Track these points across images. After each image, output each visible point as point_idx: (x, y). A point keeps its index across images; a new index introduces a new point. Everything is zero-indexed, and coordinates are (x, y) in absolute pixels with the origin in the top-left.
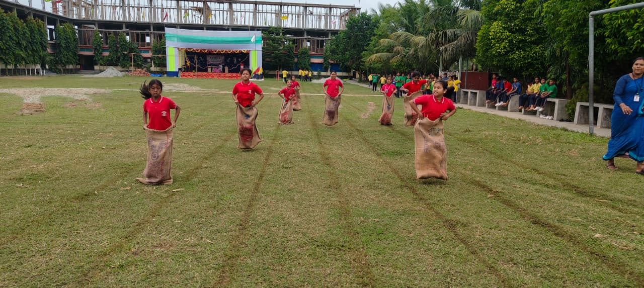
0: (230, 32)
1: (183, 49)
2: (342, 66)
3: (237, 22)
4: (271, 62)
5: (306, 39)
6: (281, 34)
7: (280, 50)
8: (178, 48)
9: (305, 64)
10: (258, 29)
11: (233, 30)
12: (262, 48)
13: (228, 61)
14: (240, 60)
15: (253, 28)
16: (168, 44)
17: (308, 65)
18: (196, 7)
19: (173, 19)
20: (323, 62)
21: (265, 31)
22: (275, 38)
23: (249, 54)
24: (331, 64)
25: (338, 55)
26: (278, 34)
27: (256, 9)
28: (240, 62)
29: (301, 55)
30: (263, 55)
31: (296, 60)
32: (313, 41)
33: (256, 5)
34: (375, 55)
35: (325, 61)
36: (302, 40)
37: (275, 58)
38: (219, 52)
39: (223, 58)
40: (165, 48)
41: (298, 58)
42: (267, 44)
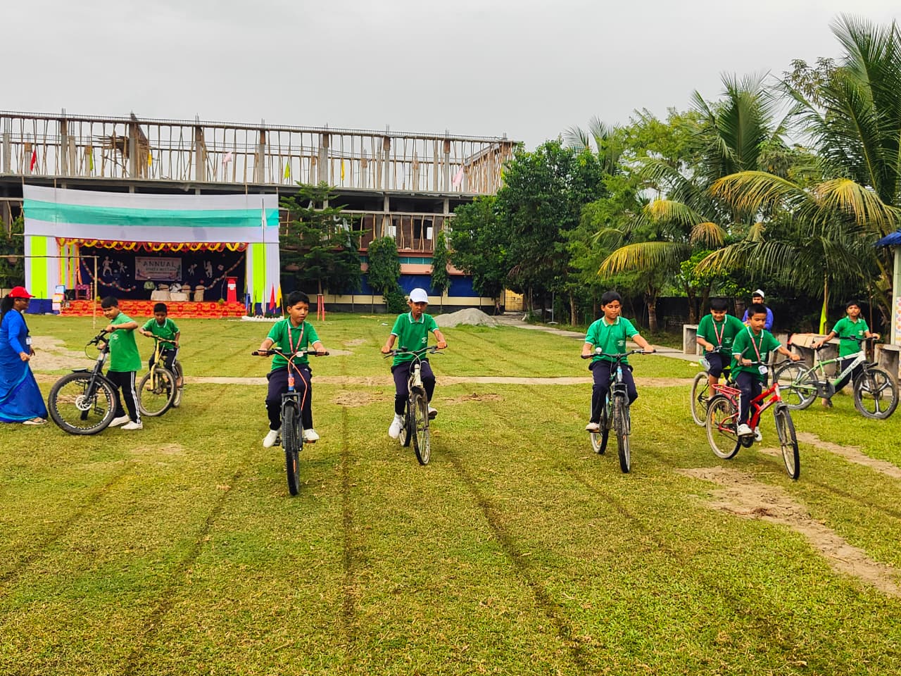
0: (198, 198)
1: (70, 239)
2: (479, 282)
3: (215, 174)
4: (301, 272)
5: (388, 215)
6: (326, 204)
7: (324, 242)
8: (57, 239)
9: (386, 279)
10: (268, 190)
11: (203, 192)
12: (281, 239)
13: (191, 271)
14: (221, 268)
15: (255, 189)
16: (32, 226)
17: (393, 280)
18: (111, 138)
19: (50, 166)
20: (431, 271)
21: (288, 195)
22: (313, 213)
23: (245, 251)
24: (454, 278)
25: (475, 254)
26: (318, 205)
27: (263, 142)
28: (222, 273)
29: (377, 254)
30: (283, 257)
31: (364, 267)
32: (406, 222)
33: (263, 131)
34: (626, 249)
35: (436, 269)
36: (380, 220)
37: (311, 263)
38: (166, 247)
39: (178, 262)
40: (23, 237)
41: (369, 262)
42: (292, 228)
